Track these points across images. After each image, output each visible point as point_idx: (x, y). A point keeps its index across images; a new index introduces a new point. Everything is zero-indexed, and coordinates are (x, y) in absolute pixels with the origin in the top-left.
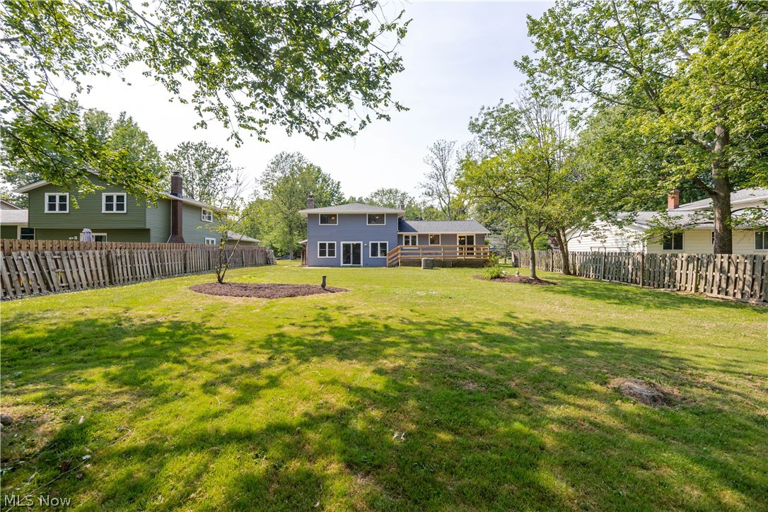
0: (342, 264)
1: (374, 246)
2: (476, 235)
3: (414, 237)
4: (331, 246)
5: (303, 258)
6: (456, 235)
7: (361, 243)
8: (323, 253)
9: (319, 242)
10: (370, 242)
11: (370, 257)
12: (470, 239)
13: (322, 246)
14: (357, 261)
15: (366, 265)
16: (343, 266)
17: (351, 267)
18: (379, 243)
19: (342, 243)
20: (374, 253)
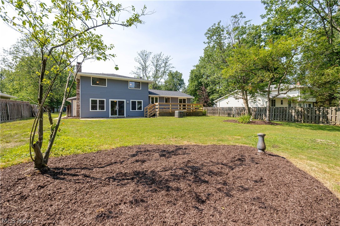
0: (110, 116)
1: (134, 103)
2: (187, 98)
3: (156, 98)
4: (102, 102)
5: (68, 111)
6: (178, 98)
7: (125, 100)
8: (94, 107)
9: (91, 99)
10: (131, 101)
11: (131, 110)
12: (184, 100)
13: (94, 102)
14: (121, 113)
15: (128, 116)
16: (111, 117)
17: (118, 117)
18: (137, 101)
19: (110, 100)
20: (134, 108)
